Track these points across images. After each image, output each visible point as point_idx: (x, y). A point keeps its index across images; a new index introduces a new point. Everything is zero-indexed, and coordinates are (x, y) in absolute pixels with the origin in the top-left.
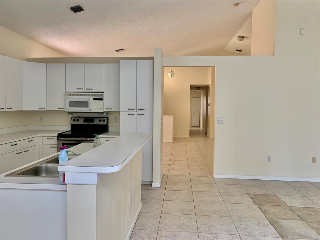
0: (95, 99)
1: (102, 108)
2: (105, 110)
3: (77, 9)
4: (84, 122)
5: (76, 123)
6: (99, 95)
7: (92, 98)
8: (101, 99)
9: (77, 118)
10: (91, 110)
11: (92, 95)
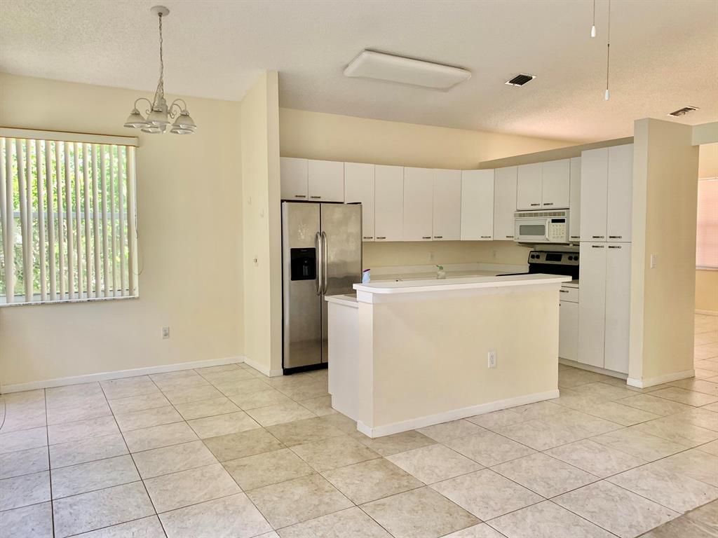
0: (554, 221)
1: (565, 235)
2: (571, 240)
3: (521, 80)
4: (547, 260)
5: (536, 261)
6: (559, 214)
7: (549, 219)
8: (563, 221)
9: (538, 254)
10: (547, 240)
11: (550, 214)
